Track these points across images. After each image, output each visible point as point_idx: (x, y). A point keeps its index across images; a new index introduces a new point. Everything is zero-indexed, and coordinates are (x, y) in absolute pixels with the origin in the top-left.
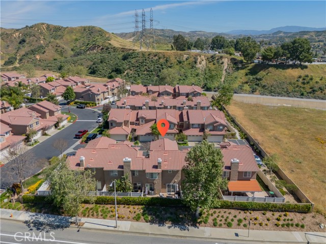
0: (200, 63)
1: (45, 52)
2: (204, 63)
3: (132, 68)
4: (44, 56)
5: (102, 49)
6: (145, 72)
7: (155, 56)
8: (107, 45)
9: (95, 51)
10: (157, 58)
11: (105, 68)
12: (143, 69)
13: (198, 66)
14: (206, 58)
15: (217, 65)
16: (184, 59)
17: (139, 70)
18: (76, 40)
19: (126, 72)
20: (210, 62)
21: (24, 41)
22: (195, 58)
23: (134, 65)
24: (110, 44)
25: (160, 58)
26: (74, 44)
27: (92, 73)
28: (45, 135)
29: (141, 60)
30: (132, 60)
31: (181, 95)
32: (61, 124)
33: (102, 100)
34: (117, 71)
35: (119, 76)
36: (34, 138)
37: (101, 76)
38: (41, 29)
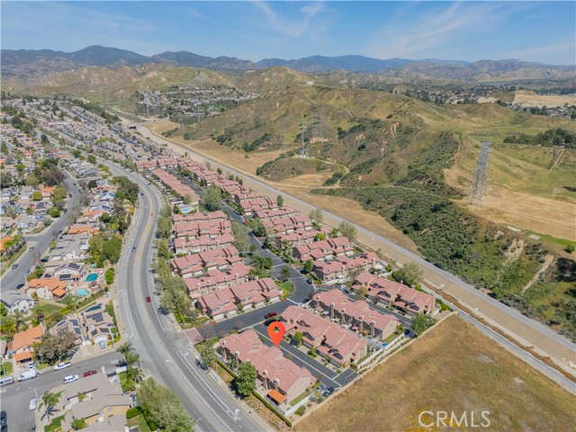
0: (512, 251)
1: (371, 171)
2: (518, 252)
3: (433, 228)
4: (368, 177)
5: (430, 182)
6: (443, 239)
7: (466, 219)
8: (438, 177)
9: (422, 182)
10: (465, 222)
11: (408, 217)
12: (442, 234)
13: (508, 254)
14: (526, 245)
15: (534, 262)
16: (496, 237)
17: (438, 233)
18: (424, 151)
19: (425, 230)
20: (527, 254)
21: (364, 147)
22: (508, 240)
23: (437, 224)
24: (442, 176)
25: (469, 225)
26: (417, 158)
27: (394, 218)
28: (253, 307)
29: (449, 218)
30: (440, 216)
31: (403, 301)
32: (271, 300)
33: (332, 278)
34: (416, 227)
35: (415, 233)
36: (245, 308)
37: (398, 227)
38: (389, 130)
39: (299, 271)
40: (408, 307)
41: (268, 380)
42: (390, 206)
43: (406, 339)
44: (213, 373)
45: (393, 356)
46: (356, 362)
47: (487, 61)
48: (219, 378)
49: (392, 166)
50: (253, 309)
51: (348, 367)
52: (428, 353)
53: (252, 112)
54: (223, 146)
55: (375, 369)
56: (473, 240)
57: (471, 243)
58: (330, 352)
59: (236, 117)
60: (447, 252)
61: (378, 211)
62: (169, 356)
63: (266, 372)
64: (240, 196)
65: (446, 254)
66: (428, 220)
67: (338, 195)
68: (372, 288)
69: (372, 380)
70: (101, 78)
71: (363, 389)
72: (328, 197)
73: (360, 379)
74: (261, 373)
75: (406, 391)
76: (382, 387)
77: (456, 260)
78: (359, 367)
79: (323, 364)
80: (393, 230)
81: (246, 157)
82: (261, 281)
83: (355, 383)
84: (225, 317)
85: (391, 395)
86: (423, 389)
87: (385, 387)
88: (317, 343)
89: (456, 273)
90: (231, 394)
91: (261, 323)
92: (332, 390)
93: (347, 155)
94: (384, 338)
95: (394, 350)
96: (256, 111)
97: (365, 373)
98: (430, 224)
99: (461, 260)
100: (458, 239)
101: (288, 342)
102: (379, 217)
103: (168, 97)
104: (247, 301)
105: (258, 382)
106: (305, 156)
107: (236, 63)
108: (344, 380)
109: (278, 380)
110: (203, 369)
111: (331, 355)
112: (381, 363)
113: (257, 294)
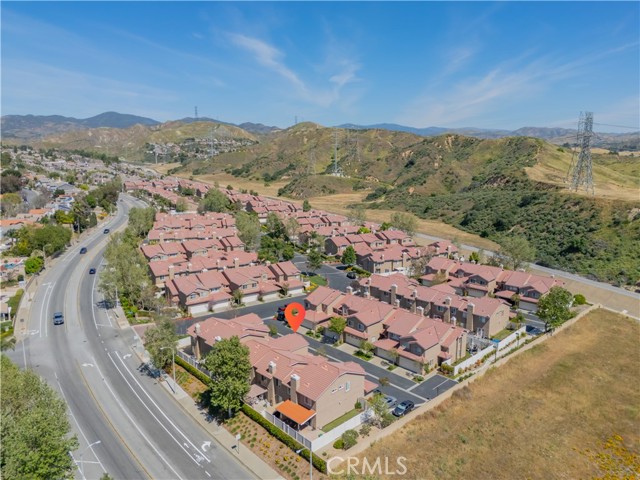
1: (425, 182)
3: (524, 223)
4: (421, 189)
5: (508, 182)
6: (543, 234)
7: (576, 204)
8: (518, 175)
9: (495, 185)
10: (574, 209)
11: (485, 219)
12: (540, 227)
16: (631, 216)
17: (534, 228)
18: (490, 161)
19: (512, 229)
21: (412, 163)
23: (530, 218)
24: (524, 174)
25: (582, 210)
26: (482, 169)
27: (464, 223)
28: (260, 300)
29: (548, 209)
30: (532, 209)
31: (508, 288)
32: (290, 292)
33: (387, 271)
34: (499, 226)
35: (498, 234)
36: (245, 300)
37: (472, 231)
38: (443, 144)
39: (334, 268)
40: (521, 296)
41: (276, 381)
42: (456, 212)
43: (529, 337)
44: (169, 382)
45: (517, 357)
46: (448, 363)
47: (531, 128)
48: (179, 389)
49: (451, 177)
50: (261, 303)
51: (435, 373)
52: (579, 353)
53: (276, 147)
54: (239, 177)
55: (489, 373)
56: (593, 226)
57: (591, 230)
58: (397, 346)
59: (257, 154)
60: (553, 248)
61: (440, 219)
62: (93, 358)
63: (273, 365)
64: (253, 203)
65: (551, 250)
66: (516, 216)
67: (384, 208)
68: (452, 278)
69: (487, 391)
70: (110, 135)
71: (474, 404)
72: (370, 210)
73: (465, 388)
74: (262, 371)
75: (562, 410)
76: (512, 403)
77: (570, 255)
78: (456, 373)
79: (385, 368)
80: (465, 234)
81: (266, 185)
82: (274, 266)
83: (456, 394)
84: (211, 310)
85: (534, 416)
86: (596, 405)
87: (518, 403)
88: (372, 336)
89: (575, 270)
90: (200, 415)
91: (272, 317)
92: (409, 406)
93: (391, 174)
94: (492, 333)
95: (516, 349)
96: (280, 146)
97: (471, 380)
98: (519, 219)
99: (580, 255)
100: (567, 230)
101: (319, 340)
102: (443, 224)
103: (182, 147)
104: (250, 289)
105: (255, 390)
106: (338, 175)
107: (262, 129)
108: (431, 391)
109: (297, 378)
110: (152, 376)
111: (401, 350)
112: (497, 364)
113: (266, 284)
